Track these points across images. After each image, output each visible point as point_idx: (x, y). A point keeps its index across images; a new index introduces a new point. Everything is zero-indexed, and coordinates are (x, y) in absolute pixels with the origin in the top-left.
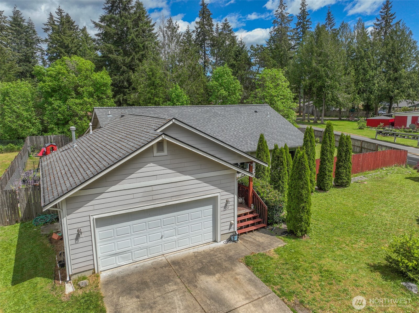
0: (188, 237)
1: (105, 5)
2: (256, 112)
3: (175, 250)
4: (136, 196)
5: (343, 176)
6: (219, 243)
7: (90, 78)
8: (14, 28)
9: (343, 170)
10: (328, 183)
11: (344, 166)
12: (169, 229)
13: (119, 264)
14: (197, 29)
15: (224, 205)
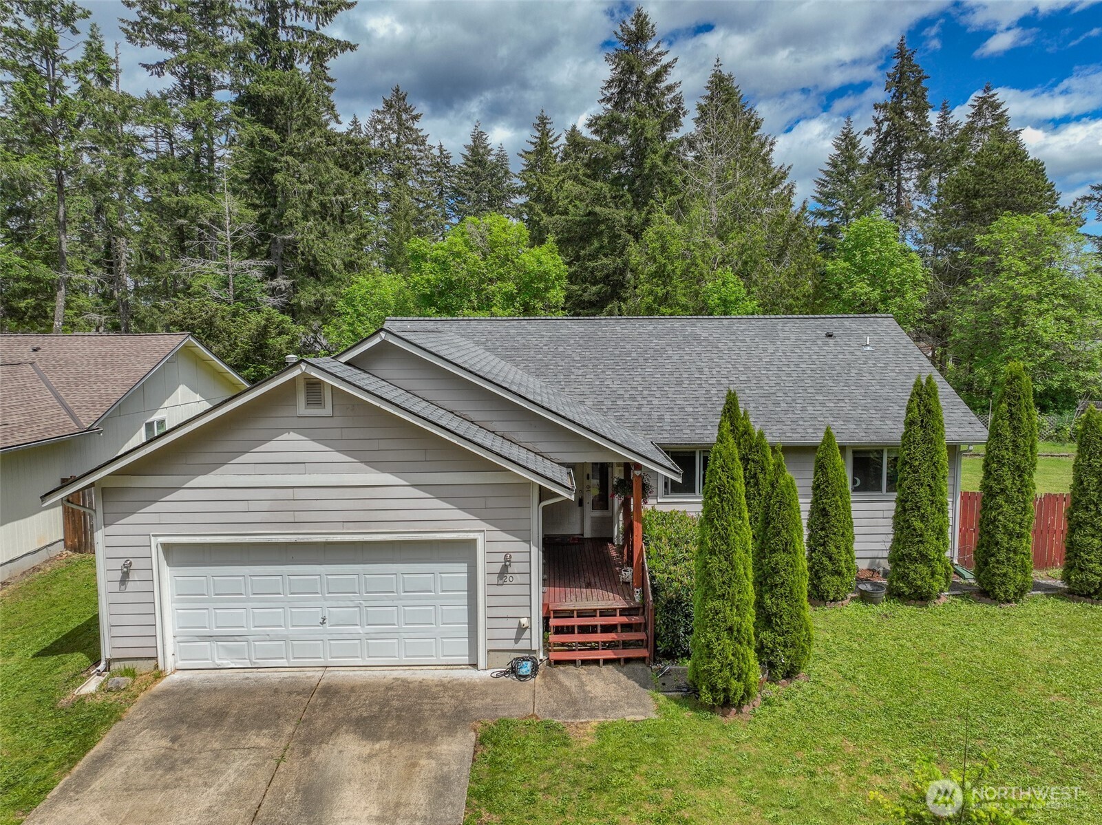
0: (396, 636)
1: (605, 92)
2: (829, 336)
3: (359, 662)
4: (254, 506)
5: (1090, 561)
6: (482, 672)
7: (513, 262)
8: (471, 170)
9: (1089, 540)
10: (1005, 575)
11: (1093, 526)
12: (342, 604)
13: (218, 662)
14: (878, 123)
15: (497, 568)
